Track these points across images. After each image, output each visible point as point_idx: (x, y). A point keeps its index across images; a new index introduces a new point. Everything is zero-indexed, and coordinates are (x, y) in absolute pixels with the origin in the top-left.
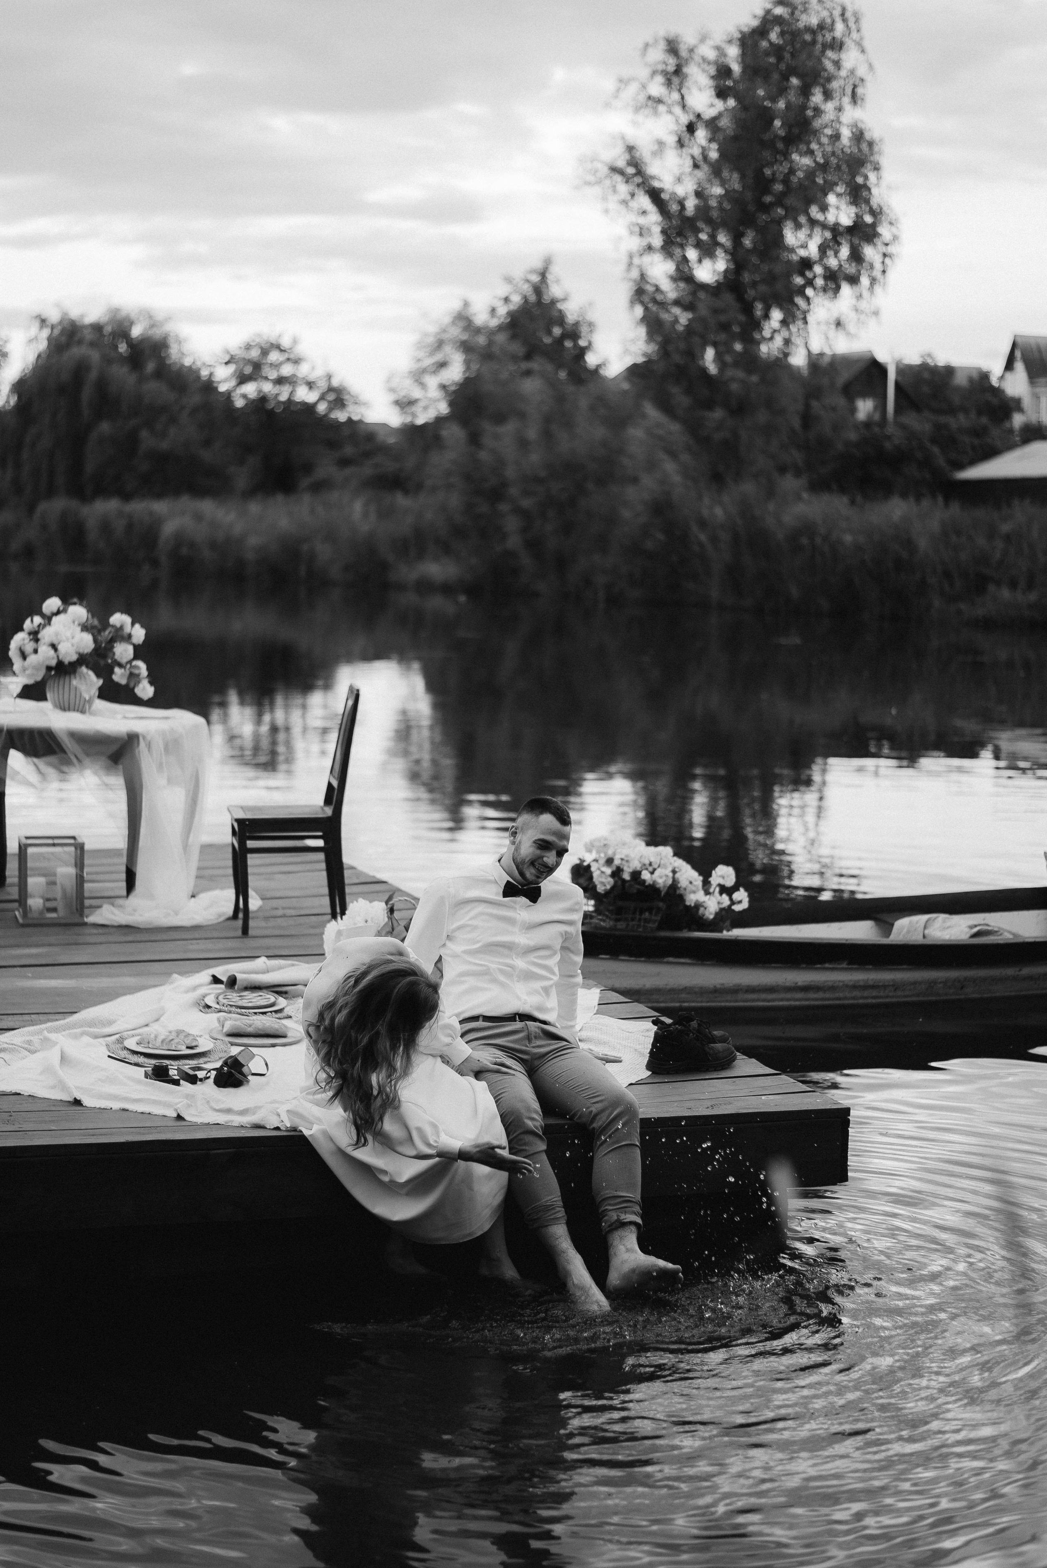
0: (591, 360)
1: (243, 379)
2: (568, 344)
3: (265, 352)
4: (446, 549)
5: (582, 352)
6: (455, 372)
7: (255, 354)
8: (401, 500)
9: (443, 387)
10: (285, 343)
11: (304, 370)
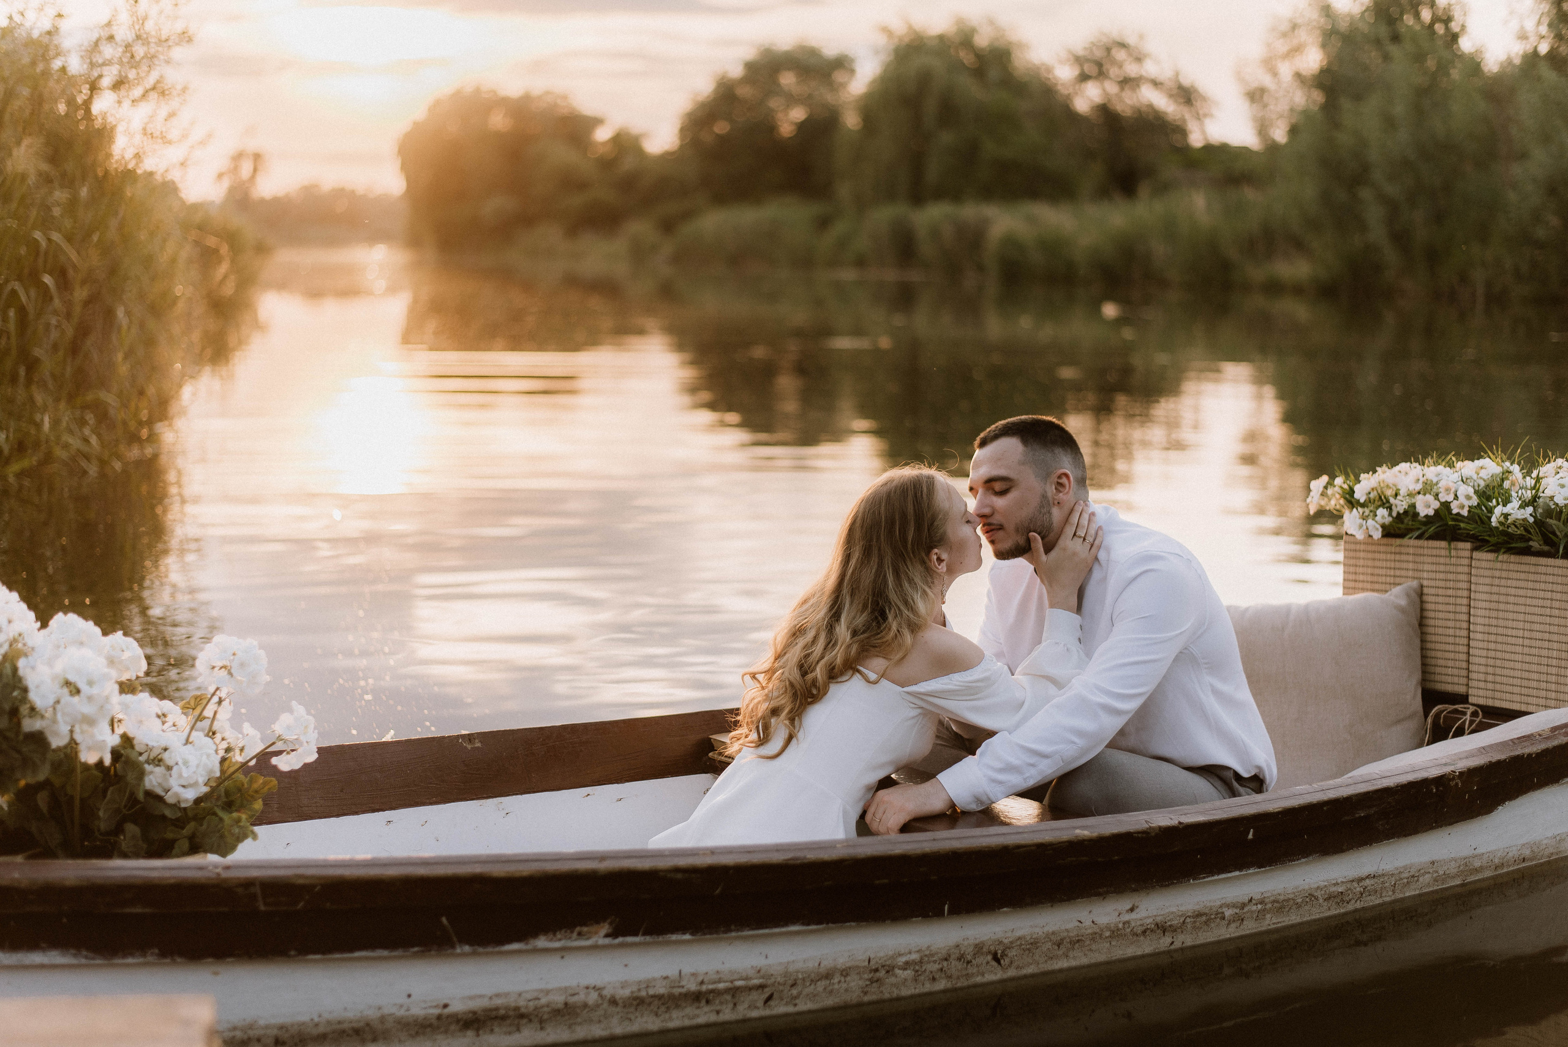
0: (1466, 45)
1: (1084, 77)
2: (1439, 28)
3: (1108, 50)
4: (1298, 245)
5: (1454, 37)
6: (1313, 60)
7: (1099, 54)
8: (1250, 194)
9: (1298, 75)
10: (1131, 40)
11: (1150, 69)
